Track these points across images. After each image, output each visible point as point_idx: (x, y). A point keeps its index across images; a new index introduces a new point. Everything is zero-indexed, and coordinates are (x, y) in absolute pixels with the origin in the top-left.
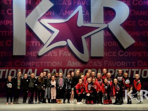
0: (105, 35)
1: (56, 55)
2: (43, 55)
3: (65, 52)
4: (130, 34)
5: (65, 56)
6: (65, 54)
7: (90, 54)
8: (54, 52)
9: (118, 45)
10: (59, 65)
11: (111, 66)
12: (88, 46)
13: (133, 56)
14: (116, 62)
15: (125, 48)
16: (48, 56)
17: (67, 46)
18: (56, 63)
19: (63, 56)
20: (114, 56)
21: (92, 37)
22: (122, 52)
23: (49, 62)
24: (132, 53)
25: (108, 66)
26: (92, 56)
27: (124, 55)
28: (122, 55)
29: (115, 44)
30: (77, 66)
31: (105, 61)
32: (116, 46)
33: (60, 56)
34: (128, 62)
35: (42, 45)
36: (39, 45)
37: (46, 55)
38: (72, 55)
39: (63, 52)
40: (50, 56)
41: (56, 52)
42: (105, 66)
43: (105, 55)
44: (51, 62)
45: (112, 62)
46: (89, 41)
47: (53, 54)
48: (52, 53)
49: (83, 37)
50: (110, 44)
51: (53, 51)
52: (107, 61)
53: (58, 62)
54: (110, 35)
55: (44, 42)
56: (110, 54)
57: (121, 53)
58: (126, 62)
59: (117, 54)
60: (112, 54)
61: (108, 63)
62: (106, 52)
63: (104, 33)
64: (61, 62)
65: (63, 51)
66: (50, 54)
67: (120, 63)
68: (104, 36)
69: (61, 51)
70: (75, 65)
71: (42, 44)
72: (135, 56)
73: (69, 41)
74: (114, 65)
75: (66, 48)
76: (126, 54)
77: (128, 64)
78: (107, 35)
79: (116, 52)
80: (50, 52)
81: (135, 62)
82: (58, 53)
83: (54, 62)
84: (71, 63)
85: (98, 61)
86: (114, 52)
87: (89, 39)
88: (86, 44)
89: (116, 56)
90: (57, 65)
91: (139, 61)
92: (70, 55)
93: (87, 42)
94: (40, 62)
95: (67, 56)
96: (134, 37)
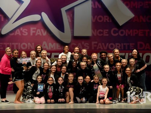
0: (94, 7)
1: (27, 34)
2: (8, 34)
3: (38, 30)
4: (127, 5)
5: (39, 35)
6: (39, 32)
7: (73, 32)
8: (24, 30)
9: (111, 21)
10: (30, 47)
11: (102, 49)
12: (70, 21)
13: (132, 35)
14: (107, 44)
15: (121, 24)
16: (16, 34)
17: (42, 22)
18: (26, 45)
19: (36, 35)
20: (105, 35)
21: (76, 9)
22: (117, 29)
23: (17, 44)
24: (129, 31)
25: (97, 49)
26: (75, 35)
27: (119, 35)
28: (117, 34)
29: (107, 19)
30: (55, 49)
31: (93, 43)
32: (108, 21)
33: (31, 34)
34: (125, 44)
35: (6, 20)
36: (2, 19)
37: (13, 34)
38: (49, 34)
39: (36, 30)
40: (18, 35)
41: (26, 30)
42: (93, 48)
43: (93, 34)
44: (19, 44)
45: (103, 44)
46: (71, 15)
47: (21, 32)
48: (20, 30)
49: (63, 10)
50: (100, 19)
51: (21, 29)
52: (96, 42)
53: (29, 44)
54: (100, 7)
55: (10, 16)
56: (100, 33)
57: (115, 32)
58: (122, 44)
59: (109, 33)
60: (103, 33)
61: (97, 44)
62: (94, 31)
63: (92, 5)
64: (33, 44)
65: (35, 28)
66: (18, 32)
67: (113, 44)
68: (92, 8)
69: (32, 29)
70: (52, 47)
71: (6, 18)
72: (134, 35)
73: (44, 14)
74: (105, 48)
75: (40, 24)
76: (122, 33)
77: (124, 46)
78: (96, 7)
79: (108, 30)
80: (18, 30)
81: (134, 44)
82: (29, 32)
83: (24, 44)
84: (46, 45)
85: (83, 43)
86: (105, 30)
87: (71, 12)
88: (68, 19)
89: (108, 35)
90: (27, 48)
91: (139, 43)
92: (45, 33)
93: (69, 16)
94: (4, 44)
95: (41, 35)
96: (132, 9)
